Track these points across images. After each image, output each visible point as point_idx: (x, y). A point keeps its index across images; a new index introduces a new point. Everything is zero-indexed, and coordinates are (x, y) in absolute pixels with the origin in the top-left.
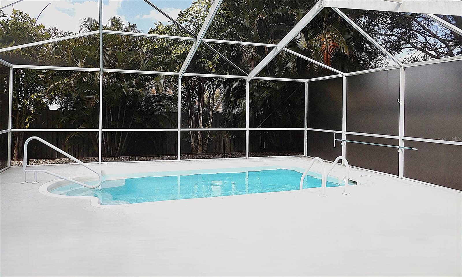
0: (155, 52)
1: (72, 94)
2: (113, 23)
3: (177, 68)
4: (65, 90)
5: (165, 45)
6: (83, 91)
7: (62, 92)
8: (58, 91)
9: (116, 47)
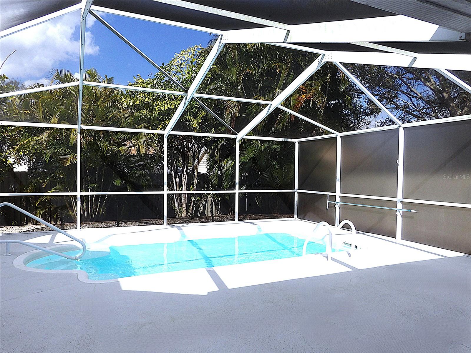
0: (136, 108)
1: (44, 154)
2: (89, 75)
3: (160, 126)
4: (36, 150)
5: (147, 100)
6: (57, 150)
7: (32, 151)
8: (28, 150)
9: (94, 102)
